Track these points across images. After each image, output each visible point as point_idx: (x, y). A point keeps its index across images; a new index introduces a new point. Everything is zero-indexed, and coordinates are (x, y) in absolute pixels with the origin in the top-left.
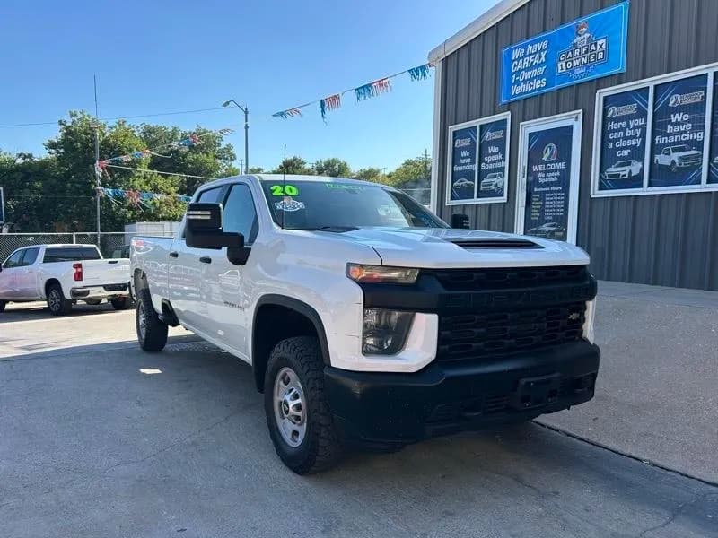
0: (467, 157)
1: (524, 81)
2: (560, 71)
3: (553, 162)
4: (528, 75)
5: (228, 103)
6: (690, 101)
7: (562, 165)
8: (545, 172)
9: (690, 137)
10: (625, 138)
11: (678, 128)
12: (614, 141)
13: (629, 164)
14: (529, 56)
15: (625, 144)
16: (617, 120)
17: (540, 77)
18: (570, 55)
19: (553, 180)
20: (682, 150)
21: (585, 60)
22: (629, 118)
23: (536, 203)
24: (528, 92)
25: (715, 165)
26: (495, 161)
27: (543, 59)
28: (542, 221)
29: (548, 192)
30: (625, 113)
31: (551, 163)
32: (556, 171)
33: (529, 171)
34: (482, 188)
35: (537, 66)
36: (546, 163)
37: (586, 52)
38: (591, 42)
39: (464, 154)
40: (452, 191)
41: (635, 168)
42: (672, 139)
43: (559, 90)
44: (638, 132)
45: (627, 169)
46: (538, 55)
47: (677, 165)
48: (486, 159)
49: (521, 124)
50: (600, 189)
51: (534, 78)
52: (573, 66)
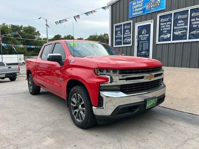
0: (119, 33)
1: (136, 12)
2: (147, 9)
3: (145, 34)
4: (137, 10)
5: (40, 18)
6: (184, 17)
7: (148, 35)
8: (143, 37)
9: (183, 27)
10: (166, 27)
11: (180, 25)
12: (163, 28)
13: (167, 34)
14: (138, 4)
15: (166, 29)
16: (163, 22)
17: (141, 10)
18: (150, 4)
19: (145, 39)
20: (181, 30)
21: (154, 6)
22: (166, 22)
23: (140, 46)
24: (138, 15)
25: (190, 34)
26: (128, 34)
27: (142, 5)
28: (142, 51)
29: (144, 43)
30: (166, 20)
31: (144, 34)
32: (146, 37)
33: (138, 37)
34: (124, 42)
35: (140, 7)
36: (143, 34)
37: (154, 3)
39: (119, 32)
40: (115, 43)
41: (168, 36)
42: (179, 28)
43: (147, 14)
44: (169, 26)
45: (166, 36)
46: (140, 4)
47: (180, 35)
48: (125, 34)
49: (136, 24)
50: (159, 41)
51: (139, 11)
52: (151, 7)
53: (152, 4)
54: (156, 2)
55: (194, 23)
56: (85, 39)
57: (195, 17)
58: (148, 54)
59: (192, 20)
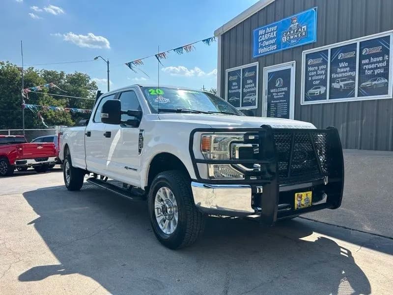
0: (236, 86)
1: (265, 46)
2: (283, 41)
3: (281, 87)
4: (267, 43)
5: (97, 58)
6: (349, 56)
7: (285, 89)
8: (277, 93)
9: (348, 74)
10: (317, 75)
11: (342, 70)
12: (312, 76)
13: (319, 88)
14: (268, 33)
15: (317, 78)
16: (312, 66)
17: (273, 44)
18: (288, 33)
19: (281, 96)
20: (345, 80)
21: (296, 36)
22: (318, 65)
23: (273, 109)
24: (267, 52)
25: (362, 88)
26: (250, 88)
27: (275, 35)
29: (279, 103)
30: (317, 62)
31: (279, 88)
32: (283, 92)
33: (269, 93)
34: (244, 101)
35: (272, 39)
36: (277, 88)
37: (297, 32)
38: (299, 27)
39: (234, 84)
41: (322, 90)
42: (340, 75)
43: (283, 51)
44: (323, 72)
45: (318, 90)
46: (272, 33)
47: (343, 88)
48: (246, 86)
49: (264, 68)
50: (305, 101)
51: (270, 44)
52: (290, 39)
53: (292, 32)
54: (300, 30)
55: (367, 67)
57: (368, 57)
59: (364, 62)
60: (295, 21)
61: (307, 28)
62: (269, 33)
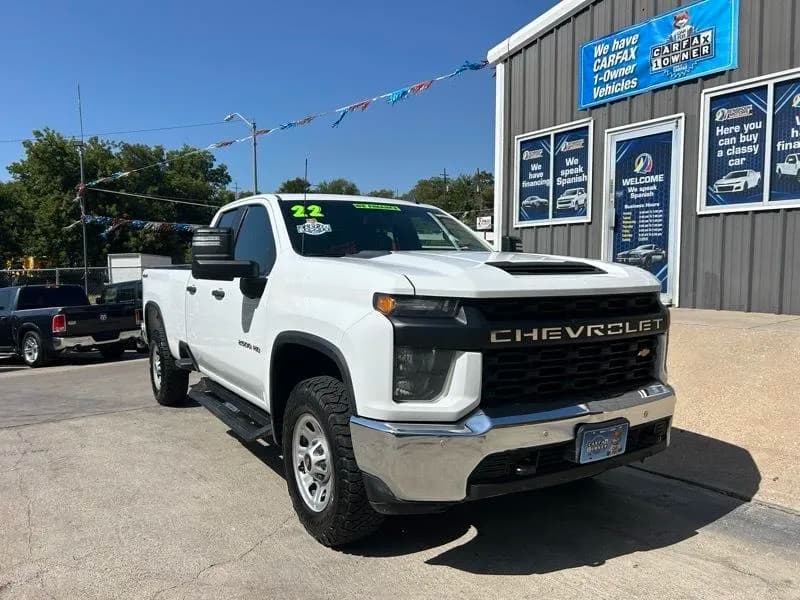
0: (538, 171)
1: (609, 82)
2: (654, 69)
3: (648, 174)
4: (614, 75)
7: (659, 178)
8: (638, 186)
10: (739, 145)
12: (725, 148)
13: (745, 174)
14: (615, 52)
15: (739, 151)
16: (728, 124)
17: (629, 77)
18: (667, 50)
19: (648, 195)
22: (741, 122)
23: (627, 223)
24: (615, 94)
26: (574, 175)
27: (633, 56)
28: (635, 243)
29: (642, 209)
30: (738, 116)
31: (644, 175)
32: (651, 184)
33: (619, 186)
34: (558, 206)
35: (624, 64)
36: (639, 176)
37: (688, 46)
38: (693, 35)
39: (534, 167)
40: (520, 210)
41: (752, 179)
42: (797, 145)
43: (655, 91)
44: (755, 137)
45: (742, 180)
46: (626, 51)
48: (563, 173)
49: (606, 131)
50: (707, 204)
51: (622, 78)
52: (671, 63)
53: (675, 47)
54: (696, 41)
56: (400, 195)
58: (660, 257)
60: (685, 21)
61: (714, 36)
62: (619, 50)
